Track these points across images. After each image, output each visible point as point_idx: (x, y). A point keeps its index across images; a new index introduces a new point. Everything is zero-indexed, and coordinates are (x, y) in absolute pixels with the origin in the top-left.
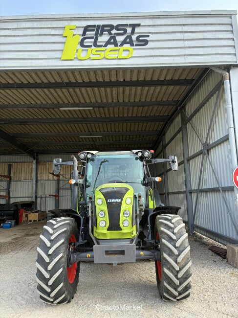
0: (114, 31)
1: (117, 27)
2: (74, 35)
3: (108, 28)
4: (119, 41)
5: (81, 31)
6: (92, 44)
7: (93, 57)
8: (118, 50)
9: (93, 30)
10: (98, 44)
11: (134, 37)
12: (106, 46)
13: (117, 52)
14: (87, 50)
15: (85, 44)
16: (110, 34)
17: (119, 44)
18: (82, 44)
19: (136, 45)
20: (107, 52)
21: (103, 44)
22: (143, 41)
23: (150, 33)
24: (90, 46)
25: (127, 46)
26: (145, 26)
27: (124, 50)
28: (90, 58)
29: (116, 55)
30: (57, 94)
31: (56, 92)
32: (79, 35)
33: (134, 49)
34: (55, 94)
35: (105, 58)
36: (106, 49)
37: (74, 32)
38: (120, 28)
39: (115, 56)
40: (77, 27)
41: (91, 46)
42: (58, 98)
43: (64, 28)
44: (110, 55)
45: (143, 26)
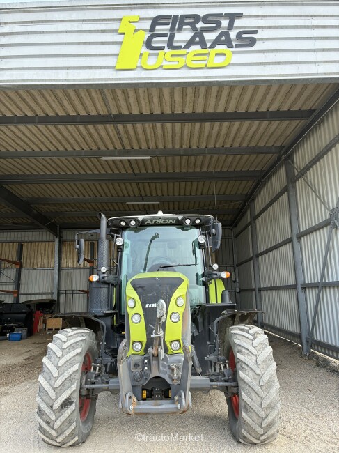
0: (200, 25)
1: (206, 19)
2: (136, 31)
3: (192, 20)
4: (209, 41)
5: (148, 25)
6: (165, 45)
7: (166, 65)
8: (208, 54)
9: (167, 24)
10: (175, 44)
11: (233, 34)
12: (187, 47)
13: (205, 57)
14: (158, 54)
15: (154, 45)
16: (194, 28)
17: (209, 44)
18: (148, 44)
19: (237, 46)
20: (190, 57)
21: (183, 45)
22: (247, 41)
23: (259, 27)
24: (162, 48)
25: (221, 48)
26: (250, 16)
27: (217, 54)
28: (161, 66)
29: (205, 63)
30: (99, 134)
31: (97, 131)
32: (144, 30)
33: (233, 52)
34: (96, 135)
35: (186, 66)
36: (188, 53)
37: (137, 26)
38: (210, 19)
39: (202, 64)
40: (140, 19)
41: (164, 47)
42: (98, 140)
43: (120, 20)
44: (194, 62)
45: (246, 16)
